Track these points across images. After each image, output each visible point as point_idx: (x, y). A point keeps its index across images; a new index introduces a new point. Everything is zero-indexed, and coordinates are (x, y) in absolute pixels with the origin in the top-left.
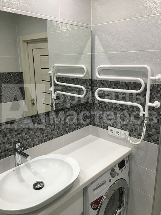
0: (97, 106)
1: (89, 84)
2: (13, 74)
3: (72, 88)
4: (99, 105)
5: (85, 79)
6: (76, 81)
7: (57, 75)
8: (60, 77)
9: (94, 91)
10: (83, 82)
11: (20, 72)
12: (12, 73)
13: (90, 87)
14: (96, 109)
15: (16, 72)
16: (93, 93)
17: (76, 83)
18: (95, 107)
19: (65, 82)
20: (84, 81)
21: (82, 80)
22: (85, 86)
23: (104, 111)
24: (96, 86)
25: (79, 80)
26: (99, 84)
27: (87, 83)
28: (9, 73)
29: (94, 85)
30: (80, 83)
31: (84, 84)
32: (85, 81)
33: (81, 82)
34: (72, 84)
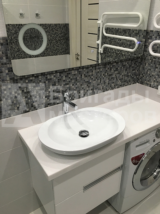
0: (149, 62)
1: (142, 36)
3: (122, 41)
4: (152, 61)
5: (139, 30)
6: (127, 33)
7: (107, 25)
8: (109, 28)
9: (148, 44)
10: (136, 34)
12: (59, 25)
13: (144, 40)
14: (147, 65)
16: (146, 47)
17: (127, 35)
18: (146, 63)
19: (115, 33)
20: (137, 32)
21: (135, 32)
22: (138, 38)
23: (157, 68)
24: (151, 38)
25: (131, 31)
26: (155, 35)
27: (141, 34)
29: (149, 37)
30: (132, 35)
31: (137, 36)
32: (139, 32)
33: (133, 33)
34: (122, 36)
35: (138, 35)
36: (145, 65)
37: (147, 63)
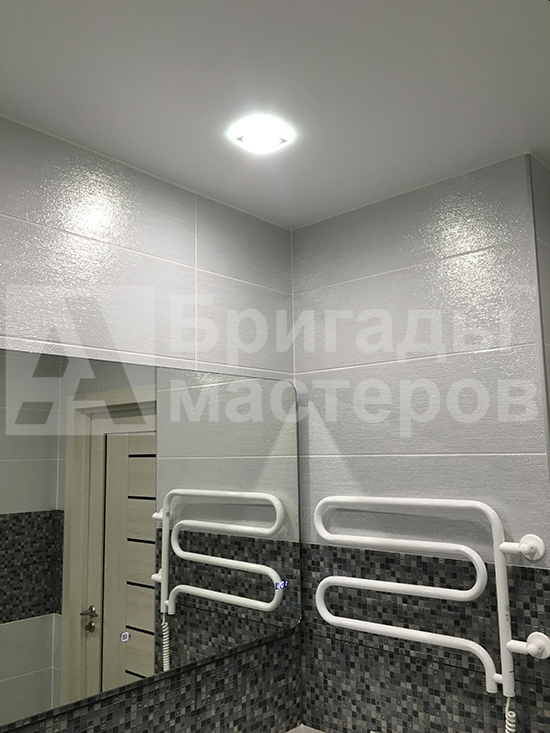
0: (325, 646)
1: (291, 560)
2: (30, 520)
3: (233, 573)
4: (333, 643)
5: (279, 542)
6: (246, 549)
7: (182, 526)
8: (191, 533)
9: (310, 585)
10: (272, 552)
11: (54, 511)
12: (27, 517)
13: (296, 572)
14: (320, 657)
15: (42, 512)
16: (308, 594)
17: (246, 555)
18: (316, 650)
19: (210, 550)
20: (276, 549)
21: (268, 546)
22: (280, 565)
23: (353, 665)
24: (316, 567)
25: (257, 545)
26: (326, 559)
27: (287, 554)
28: (16, 517)
29: (310, 562)
30: (260, 556)
31: (276, 559)
32: (279, 548)
33: (264, 552)
34: (232, 558)
35: (279, 558)
36: (316, 656)
37: (320, 650)
